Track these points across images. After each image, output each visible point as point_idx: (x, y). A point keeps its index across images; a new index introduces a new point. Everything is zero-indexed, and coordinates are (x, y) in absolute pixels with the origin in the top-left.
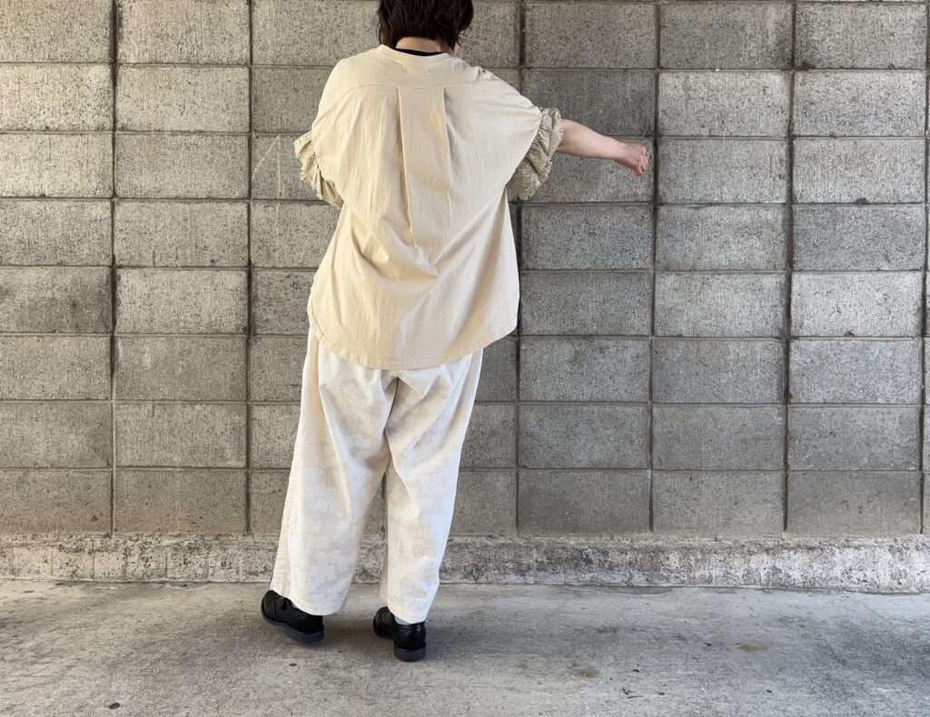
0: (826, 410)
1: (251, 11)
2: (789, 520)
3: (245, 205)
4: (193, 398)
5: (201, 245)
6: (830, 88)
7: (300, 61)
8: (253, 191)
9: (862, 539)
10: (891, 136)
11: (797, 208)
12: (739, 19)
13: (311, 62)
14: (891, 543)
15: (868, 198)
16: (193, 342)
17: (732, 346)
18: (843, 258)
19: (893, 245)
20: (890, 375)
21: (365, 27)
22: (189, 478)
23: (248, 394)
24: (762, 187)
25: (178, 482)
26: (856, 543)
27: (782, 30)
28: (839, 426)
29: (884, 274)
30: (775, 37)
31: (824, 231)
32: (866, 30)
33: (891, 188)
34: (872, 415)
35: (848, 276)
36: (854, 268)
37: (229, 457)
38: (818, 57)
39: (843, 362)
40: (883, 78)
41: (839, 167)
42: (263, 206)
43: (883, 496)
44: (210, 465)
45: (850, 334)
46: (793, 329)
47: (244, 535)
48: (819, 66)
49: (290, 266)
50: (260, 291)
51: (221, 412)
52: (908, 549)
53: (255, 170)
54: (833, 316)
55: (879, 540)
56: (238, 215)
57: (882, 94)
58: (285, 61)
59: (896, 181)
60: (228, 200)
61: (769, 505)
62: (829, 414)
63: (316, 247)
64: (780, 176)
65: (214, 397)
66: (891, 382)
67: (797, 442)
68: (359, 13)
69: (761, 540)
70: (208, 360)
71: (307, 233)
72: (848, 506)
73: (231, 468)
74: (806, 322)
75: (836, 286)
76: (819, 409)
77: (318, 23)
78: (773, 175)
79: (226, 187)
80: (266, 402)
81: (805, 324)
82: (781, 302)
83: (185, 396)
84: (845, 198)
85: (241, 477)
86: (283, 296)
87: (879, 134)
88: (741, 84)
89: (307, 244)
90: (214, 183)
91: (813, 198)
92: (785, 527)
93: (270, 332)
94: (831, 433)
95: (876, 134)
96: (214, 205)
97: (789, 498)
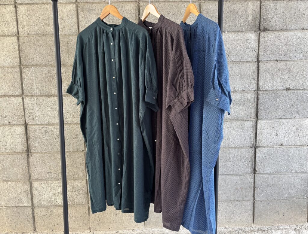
0: (271, 176)
1: (16, 11)
2: (255, 220)
3: (21, 98)
4: (7, 179)
5: (4, 116)
6: (276, 39)
7: (40, 32)
8: (24, 92)
9: (284, 226)
10: (302, 60)
11: (260, 92)
12: (235, 8)
13: (45, 33)
14: (296, 227)
15: (291, 88)
16: (4, 156)
17: (232, 151)
18: (279, 113)
19: (301, 107)
20: (297, 161)
21: (68, 16)
22: (9, 211)
23: (30, 177)
24: (245, 84)
25: (4, 212)
26: (281, 228)
27: (255, 13)
28: (276, 182)
29: (297, 120)
30: (252, 16)
31: (272, 102)
32: (292, 13)
33: (301, 82)
34: (290, 177)
35: (282, 121)
36: (284, 117)
37: (24, 202)
38: (271, 25)
39: (278, 156)
40: (299, 34)
41: (279, 74)
42: (29, 98)
43: (293, 209)
44: (17, 205)
45: (282, 145)
46: (257, 143)
47: (33, 232)
48: (271, 29)
49: (43, 123)
50: (31, 134)
51: (19, 185)
52: (302, 229)
53: (24, 83)
54: (274, 138)
55: (291, 226)
56: (18, 102)
57: (298, 41)
58: (33, 34)
59: (303, 79)
60: (14, 96)
61: (247, 214)
62: (272, 177)
63: (53, 115)
64: (253, 78)
65: (16, 178)
66: (298, 164)
67: (258, 189)
68: (64, 10)
69: (243, 228)
70: (12, 164)
71: (49, 109)
72: (279, 213)
73: (26, 206)
74: (263, 141)
75: (276, 125)
76: (268, 176)
77: (47, 15)
78: (250, 78)
79: (12, 90)
80: (37, 180)
81: (263, 142)
82: (253, 132)
83: (4, 178)
84: (281, 88)
85: (30, 210)
86: (41, 136)
87: (296, 59)
88: (237, 38)
89: (50, 114)
90: (6, 89)
91: (267, 88)
92: (253, 222)
93: (37, 151)
94: (272, 185)
95: (295, 59)
96: (8, 98)
97: (255, 211)
